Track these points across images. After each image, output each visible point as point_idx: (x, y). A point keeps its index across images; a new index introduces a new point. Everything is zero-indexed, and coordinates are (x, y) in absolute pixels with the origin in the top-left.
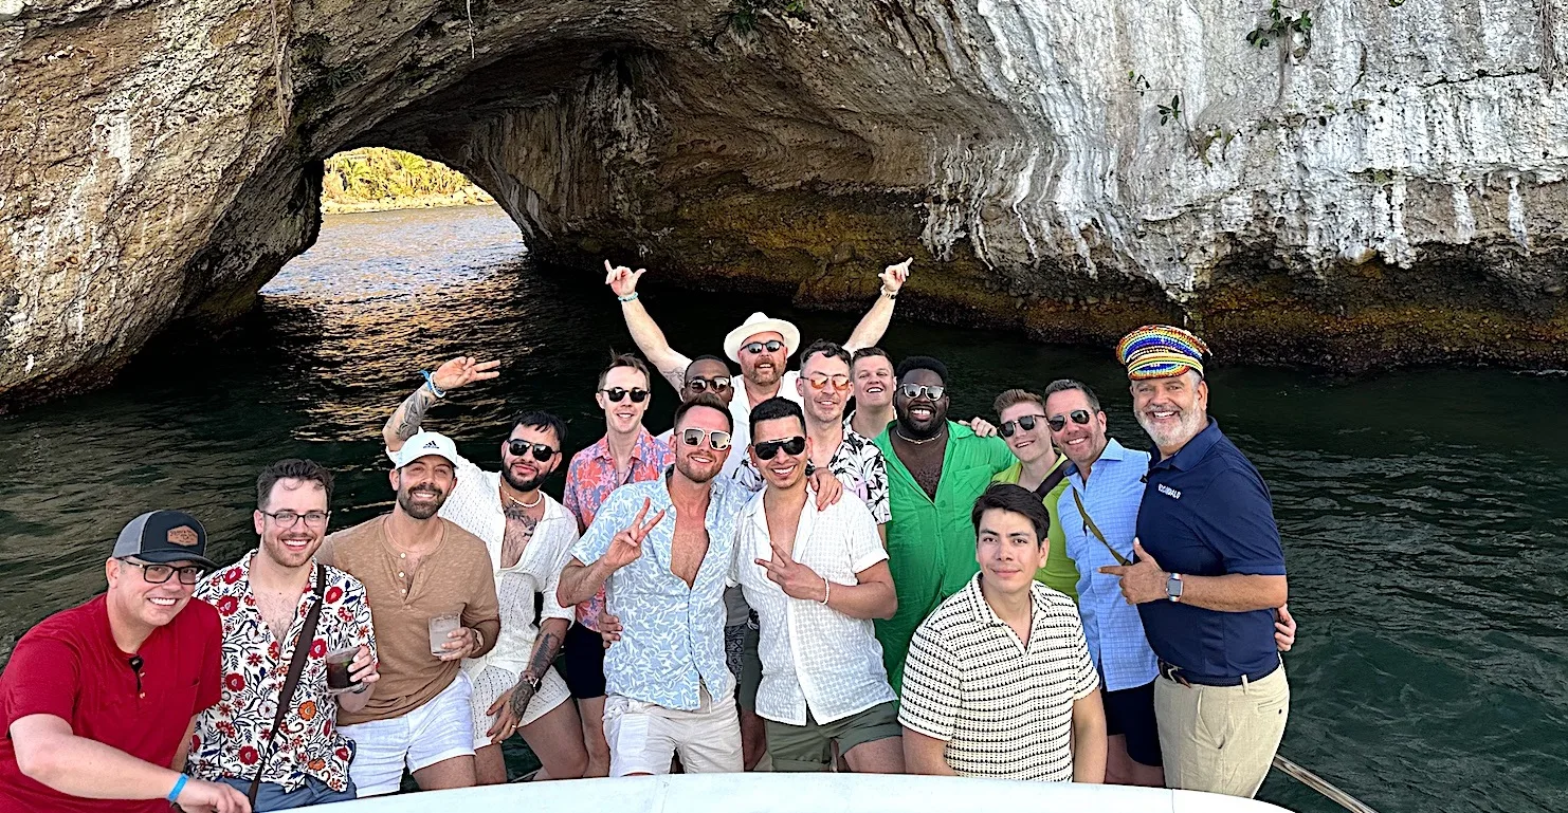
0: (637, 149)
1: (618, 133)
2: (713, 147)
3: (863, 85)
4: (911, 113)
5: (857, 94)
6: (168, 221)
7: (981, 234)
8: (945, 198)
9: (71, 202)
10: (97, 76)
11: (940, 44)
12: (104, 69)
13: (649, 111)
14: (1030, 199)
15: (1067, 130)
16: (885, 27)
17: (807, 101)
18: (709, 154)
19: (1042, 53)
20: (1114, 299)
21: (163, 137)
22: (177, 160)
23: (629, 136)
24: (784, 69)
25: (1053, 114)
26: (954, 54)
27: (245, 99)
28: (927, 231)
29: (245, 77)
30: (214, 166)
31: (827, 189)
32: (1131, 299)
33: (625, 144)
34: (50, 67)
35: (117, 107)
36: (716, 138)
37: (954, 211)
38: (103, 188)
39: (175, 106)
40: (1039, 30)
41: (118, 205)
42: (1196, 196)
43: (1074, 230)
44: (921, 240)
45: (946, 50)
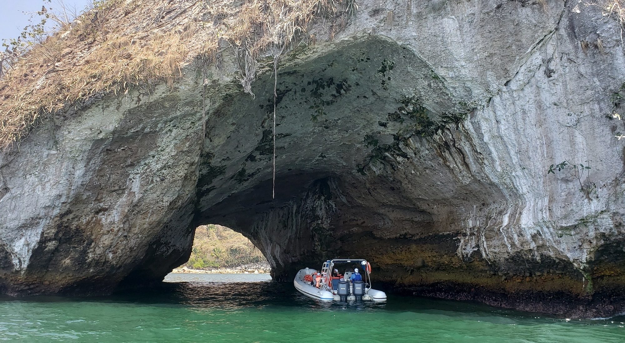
0: (325, 223)
1: (318, 216)
2: (359, 222)
3: (430, 186)
4: (453, 197)
5: (427, 190)
6: (147, 220)
7: (485, 246)
8: (469, 234)
9: (116, 207)
10: (133, 158)
11: (467, 160)
12: (136, 156)
13: (332, 206)
14: (508, 226)
15: (525, 190)
16: (441, 156)
17: (404, 195)
18: (357, 225)
19: (513, 157)
20: (548, 273)
21: (151, 186)
22: (155, 195)
23: (322, 217)
24: (394, 180)
25: (518, 185)
26: (473, 163)
27: (182, 174)
28: (460, 248)
29: (184, 164)
30: (167, 200)
31: (412, 237)
32: (557, 272)
33: (321, 220)
34: (118, 153)
35: (137, 172)
36: (360, 218)
37: (472, 239)
38: (128, 203)
39: (158, 173)
40: (511, 146)
41: (131, 211)
42: (585, 215)
43: (529, 237)
44: (457, 254)
45: (469, 162)
